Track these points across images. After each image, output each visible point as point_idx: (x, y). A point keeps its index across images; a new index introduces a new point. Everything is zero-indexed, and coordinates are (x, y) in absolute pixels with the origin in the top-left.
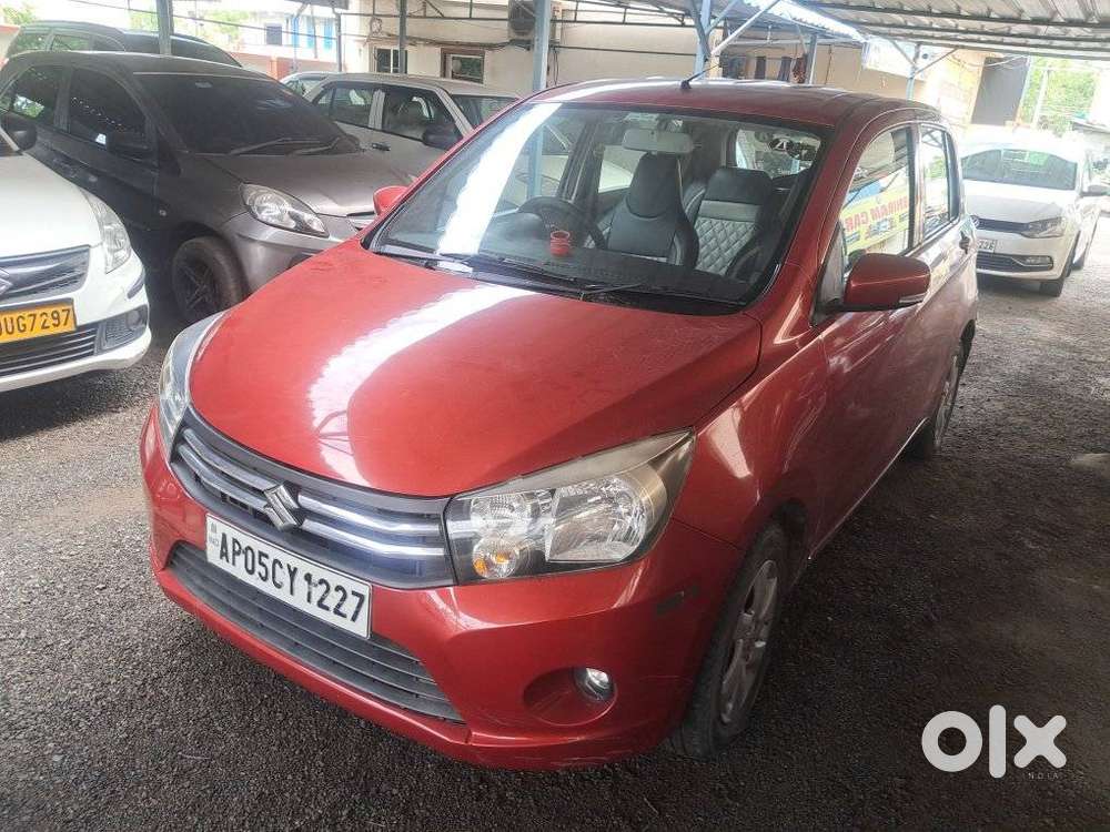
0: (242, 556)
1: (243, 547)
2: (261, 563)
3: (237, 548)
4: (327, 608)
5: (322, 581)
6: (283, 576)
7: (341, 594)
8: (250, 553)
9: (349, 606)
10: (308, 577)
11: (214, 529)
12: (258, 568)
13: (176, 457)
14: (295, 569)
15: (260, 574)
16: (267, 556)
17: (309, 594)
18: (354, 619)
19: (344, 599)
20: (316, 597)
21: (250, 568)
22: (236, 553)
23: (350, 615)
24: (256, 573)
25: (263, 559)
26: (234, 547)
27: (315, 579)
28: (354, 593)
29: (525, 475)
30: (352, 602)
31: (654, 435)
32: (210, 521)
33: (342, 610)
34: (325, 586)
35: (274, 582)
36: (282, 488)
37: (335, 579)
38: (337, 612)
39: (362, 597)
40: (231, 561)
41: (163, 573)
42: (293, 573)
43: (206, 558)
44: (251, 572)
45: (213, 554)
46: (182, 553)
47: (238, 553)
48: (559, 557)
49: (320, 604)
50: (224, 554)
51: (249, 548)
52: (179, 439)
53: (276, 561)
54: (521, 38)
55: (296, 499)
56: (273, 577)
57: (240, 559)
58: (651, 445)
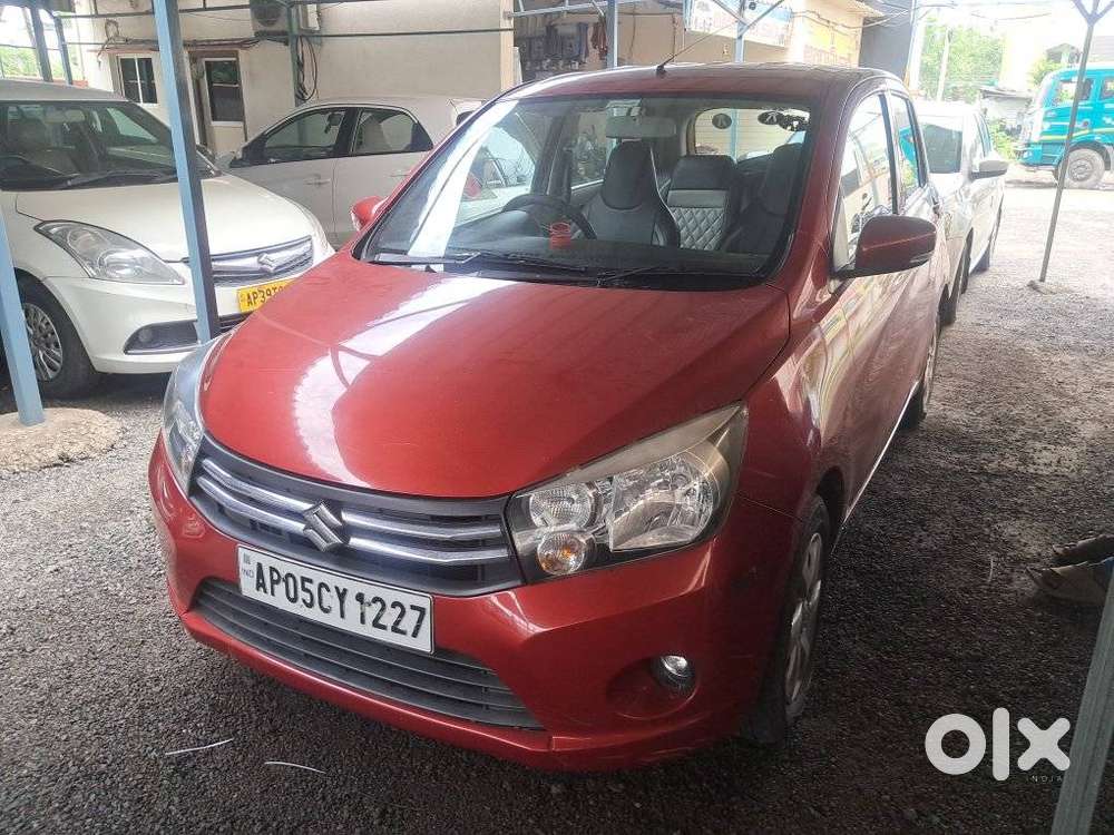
0: (283, 584)
1: (283, 575)
2: (304, 589)
3: (275, 577)
4: (384, 627)
5: (376, 600)
6: (331, 599)
7: (398, 610)
8: (291, 580)
9: (409, 623)
10: (360, 598)
11: (247, 560)
12: (302, 595)
13: (195, 490)
14: (345, 590)
15: (304, 601)
16: (310, 581)
17: (362, 615)
18: (415, 635)
19: (402, 615)
20: (370, 617)
21: (292, 595)
22: (274, 582)
23: (410, 631)
24: (300, 601)
25: (307, 585)
26: (271, 574)
27: (368, 598)
28: (413, 607)
29: (583, 465)
30: (412, 617)
31: (707, 411)
32: (242, 552)
33: (400, 627)
34: (379, 605)
35: (321, 607)
36: (323, 507)
37: (389, 596)
38: (395, 629)
39: (422, 611)
40: (269, 590)
41: (190, 614)
42: (342, 595)
43: (240, 592)
44: (294, 600)
45: (248, 587)
46: (209, 590)
47: (277, 582)
48: (624, 546)
49: (376, 624)
50: (260, 585)
51: (289, 575)
52: (198, 470)
53: (322, 585)
54: (268, 29)
55: (339, 518)
56: (320, 603)
57: (280, 588)
58: (705, 422)
